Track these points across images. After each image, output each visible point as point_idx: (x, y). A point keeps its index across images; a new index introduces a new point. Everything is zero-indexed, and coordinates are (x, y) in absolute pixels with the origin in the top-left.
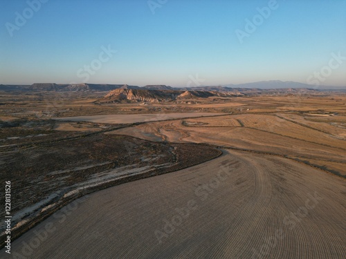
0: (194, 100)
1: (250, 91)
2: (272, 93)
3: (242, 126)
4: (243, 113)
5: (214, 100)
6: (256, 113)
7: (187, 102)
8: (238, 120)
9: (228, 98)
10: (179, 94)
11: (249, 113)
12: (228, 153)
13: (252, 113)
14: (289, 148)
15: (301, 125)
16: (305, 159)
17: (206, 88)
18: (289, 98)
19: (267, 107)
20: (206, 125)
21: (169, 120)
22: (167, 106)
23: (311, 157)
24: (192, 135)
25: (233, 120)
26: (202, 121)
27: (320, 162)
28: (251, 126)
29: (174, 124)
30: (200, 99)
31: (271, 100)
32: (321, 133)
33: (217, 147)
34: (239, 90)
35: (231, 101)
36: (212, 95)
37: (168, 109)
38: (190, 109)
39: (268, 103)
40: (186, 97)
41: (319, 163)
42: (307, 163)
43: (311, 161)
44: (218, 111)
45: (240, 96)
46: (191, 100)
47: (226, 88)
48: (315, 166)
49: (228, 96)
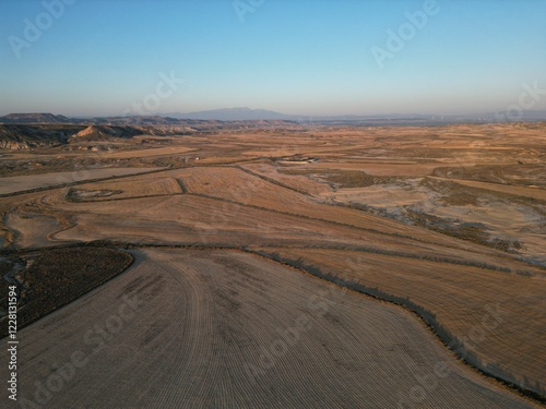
0: (106, 143)
1: (206, 125)
2: (237, 127)
3: (184, 191)
4: (189, 166)
5: (143, 141)
6: (209, 165)
7: (90, 148)
8: (177, 180)
9: (168, 137)
10: (76, 131)
11: (199, 165)
12: (145, 258)
13: (204, 165)
14: (252, 230)
15: (272, 182)
16: (274, 250)
17: (134, 119)
18: (259, 135)
19: (227, 152)
20: (117, 196)
21: (41, 189)
22: (45, 158)
23: (283, 244)
24: (82, 221)
25: (169, 180)
26: (112, 186)
27: (293, 252)
28: (199, 190)
29: (47, 200)
30: (118, 142)
31: (235, 140)
32: (297, 194)
33: (127, 246)
34: (190, 122)
35: (172, 143)
36: (139, 133)
37: (44, 164)
38: (93, 162)
39: (230, 146)
40: (88, 138)
41: (294, 254)
42: (275, 258)
43: (282, 254)
44: (146, 164)
45: (188, 133)
46: (100, 143)
47: (168, 119)
48: (288, 263)
49: (168, 134)
